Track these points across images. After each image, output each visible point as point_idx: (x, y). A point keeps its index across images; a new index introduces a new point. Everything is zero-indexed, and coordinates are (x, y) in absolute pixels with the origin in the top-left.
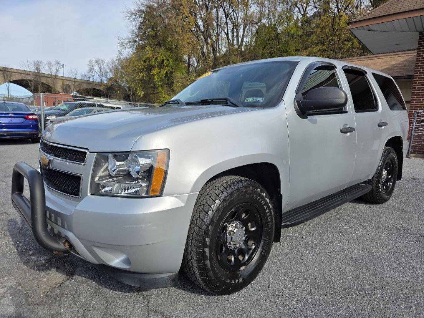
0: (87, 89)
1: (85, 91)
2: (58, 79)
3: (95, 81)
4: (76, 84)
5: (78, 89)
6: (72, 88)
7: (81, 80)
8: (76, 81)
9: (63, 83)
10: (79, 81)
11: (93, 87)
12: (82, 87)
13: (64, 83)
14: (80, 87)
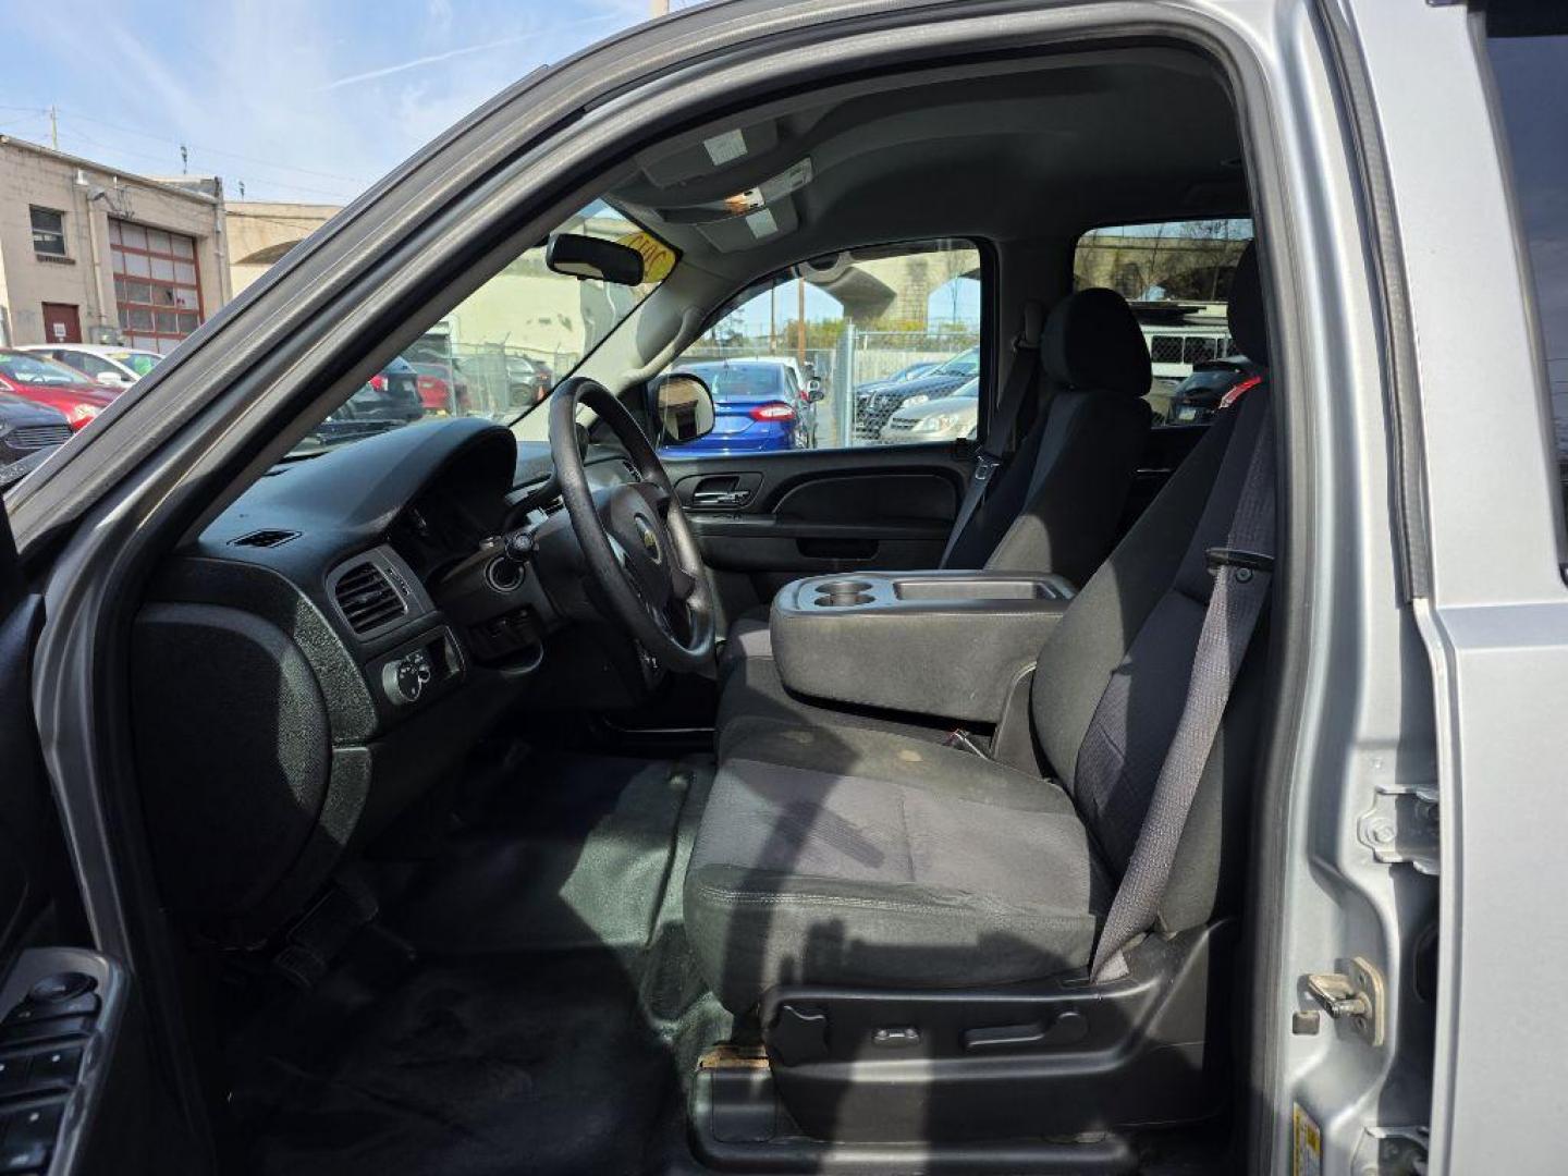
0: (1196, 272)
1: (1192, 281)
2: (1101, 247)
3: (1230, 236)
4: (1161, 257)
5: (1166, 276)
6: (1145, 276)
7: (1181, 239)
8: (1161, 245)
9: (1117, 260)
10: (1174, 244)
11: (1223, 263)
12: (1181, 268)
13: (1121, 258)
14: (1173, 268)
